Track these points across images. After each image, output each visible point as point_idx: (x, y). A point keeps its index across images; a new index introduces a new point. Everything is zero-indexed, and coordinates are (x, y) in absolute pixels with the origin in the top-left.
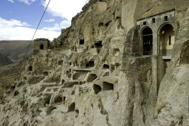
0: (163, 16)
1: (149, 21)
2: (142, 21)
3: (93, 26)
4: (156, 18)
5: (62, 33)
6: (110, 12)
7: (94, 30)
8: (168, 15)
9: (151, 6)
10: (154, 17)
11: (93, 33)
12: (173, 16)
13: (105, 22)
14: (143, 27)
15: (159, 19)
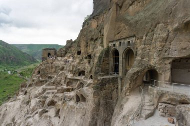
0: (126, 41)
1: (117, 44)
2: (113, 43)
3: (87, 41)
4: (122, 41)
5: (67, 43)
6: (98, 29)
7: (87, 43)
8: (130, 40)
9: (120, 29)
10: (121, 41)
11: (87, 47)
12: (134, 42)
13: (95, 38)
14: (112, 48)
15: (124, 43)
